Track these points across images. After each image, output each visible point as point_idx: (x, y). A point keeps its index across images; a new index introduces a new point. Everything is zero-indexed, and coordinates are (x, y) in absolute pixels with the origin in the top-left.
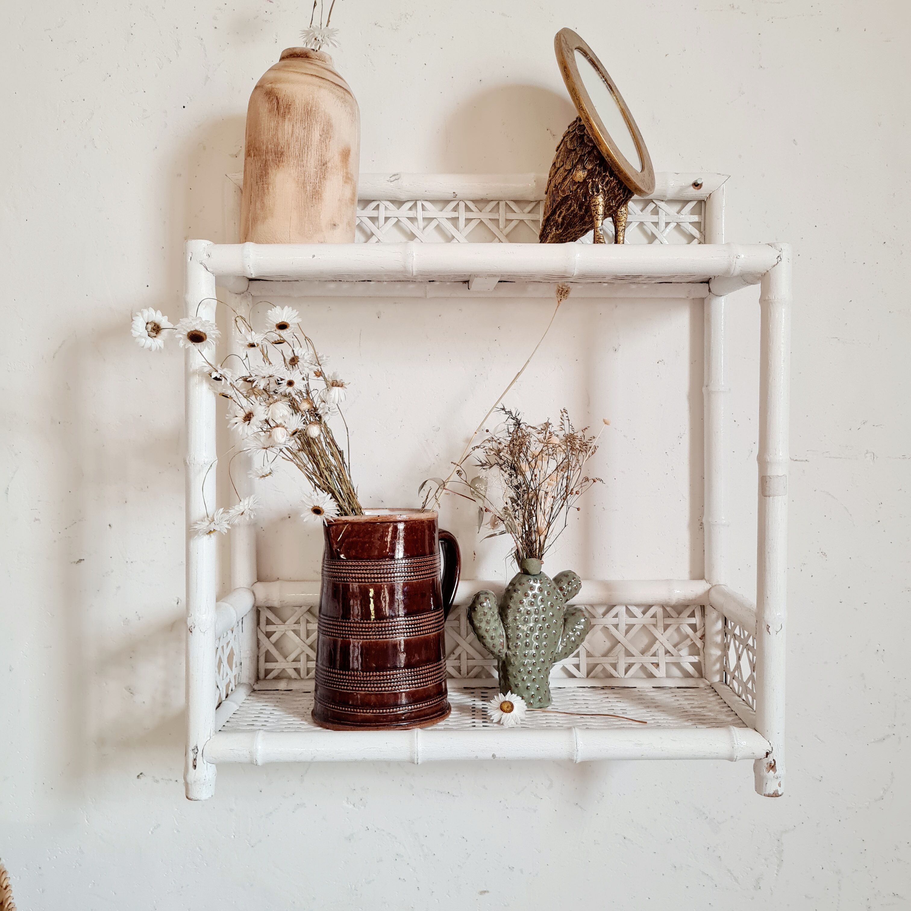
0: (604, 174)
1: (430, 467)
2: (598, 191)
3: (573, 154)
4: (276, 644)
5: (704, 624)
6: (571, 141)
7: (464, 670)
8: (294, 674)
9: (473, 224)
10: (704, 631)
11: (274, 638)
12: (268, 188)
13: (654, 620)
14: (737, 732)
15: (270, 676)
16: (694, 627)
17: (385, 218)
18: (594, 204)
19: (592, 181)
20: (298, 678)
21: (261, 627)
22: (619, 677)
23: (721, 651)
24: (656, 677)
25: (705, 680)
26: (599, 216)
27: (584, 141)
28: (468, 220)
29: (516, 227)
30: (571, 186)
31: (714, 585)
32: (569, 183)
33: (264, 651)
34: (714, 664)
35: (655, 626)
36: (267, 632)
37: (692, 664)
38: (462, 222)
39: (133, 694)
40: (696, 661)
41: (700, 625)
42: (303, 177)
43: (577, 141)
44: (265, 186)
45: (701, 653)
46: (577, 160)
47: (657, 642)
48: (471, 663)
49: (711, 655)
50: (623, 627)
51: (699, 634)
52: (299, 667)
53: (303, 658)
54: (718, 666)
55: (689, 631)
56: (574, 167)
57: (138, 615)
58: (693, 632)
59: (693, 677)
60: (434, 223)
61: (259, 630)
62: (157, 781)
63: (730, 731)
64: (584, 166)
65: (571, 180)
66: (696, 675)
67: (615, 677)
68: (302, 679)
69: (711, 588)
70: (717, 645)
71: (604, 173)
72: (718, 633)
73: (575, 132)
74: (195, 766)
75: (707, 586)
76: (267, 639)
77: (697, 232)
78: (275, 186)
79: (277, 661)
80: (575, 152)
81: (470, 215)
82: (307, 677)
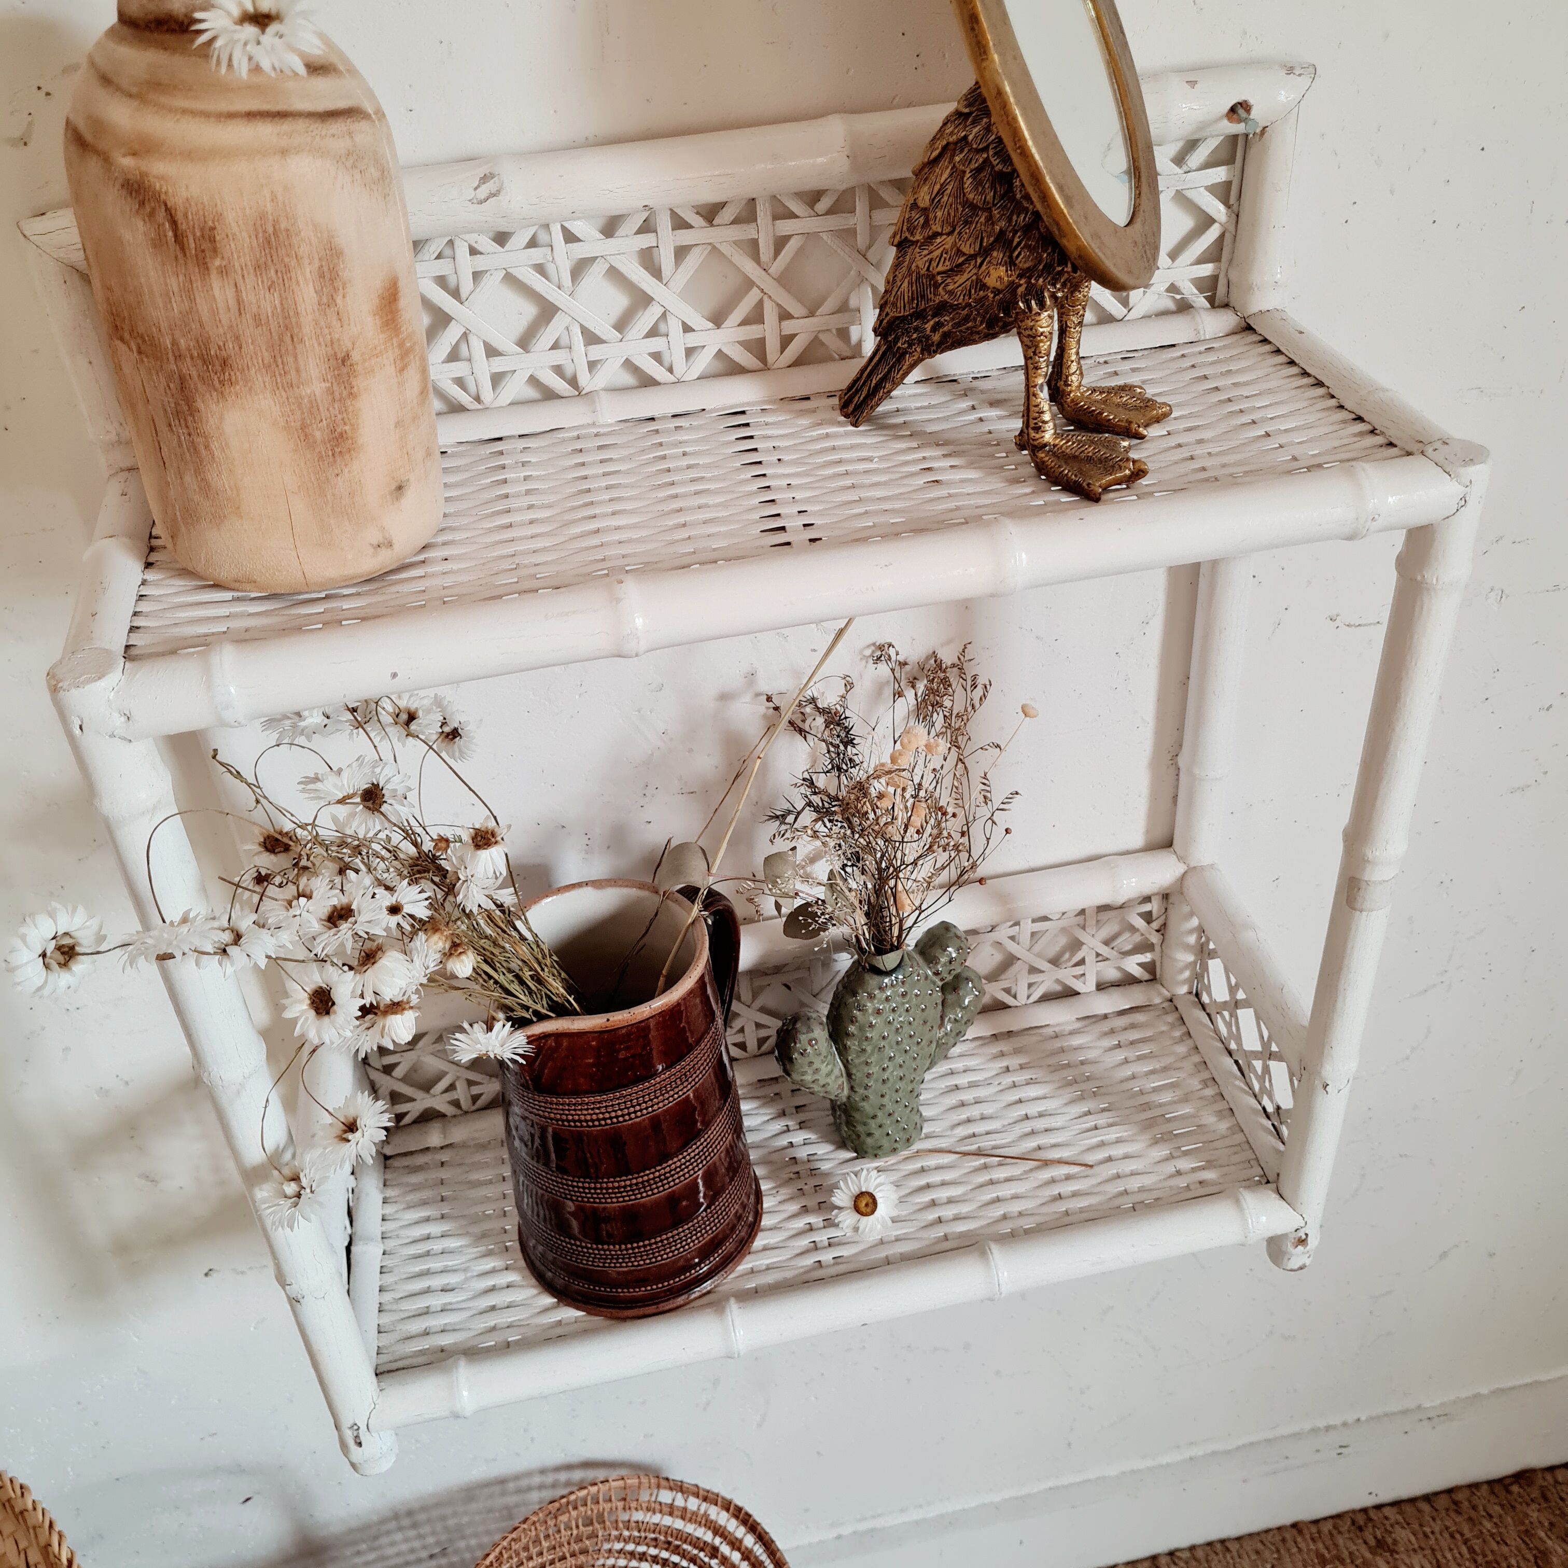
0: (1060, 268)
1: (652, 754)
2: (1042, 306)
3: (982, 220)
4: (405, 1079)
5: (1166, 909)
6: (974, 177)
7: (752, 1045)
8: (449, 1110)
9: (693, 260)
10: (1166, 920)
11: (398, 1072)
12: (207, 447)
13: (1080, 919)
14: (1250, 1199)
15: (407, 1120)
16: (1148, 917)
17: (473, 273)
18: (1030, 333)
19: (1029, 282)
20: (459, 1112)
21: (372, 1064)
22: (1018, 1004)
23: (1196, 955)
24: (1079, 994)
25: (1161, 987)
26: (1041, 360)
27: (1015, 195)
28: (681, 252)
29: (800, 251)
30: (973, 291)
31: (1192, 865)
32: (968, 283)
33: (387, 1093)
34: (1181, 971)
35: (1084, 928)
36: (384, 1067)
37: (1139, 964)
38: (666, 258)
39: (156, 1182)
40: (1148, 960)
41: (1159, 910)
42: (299, 413)
43: (993, 187)
44: (199, 440)
45: (1157, 948)
46: (992, 239)
47: (1084, 947)
48: (763, 1033)
49: (1176, 960)
50: (1025, 938)
51: (1155, 925)
52: (456, 1097)
53: (461, 1086)
54: (1187, 974)
55: (1140, 923)
56: (985, 252)
57: (122, 1079)
58: (1146, 924)
59: (1141, 982)
60: (599, 269)
61: (369, 1069)
62: (242, 1273)
63: (1237, 1201)
64: (1010, 257)
65: (974, 278)
66: (1146, 976)
67: (1010, 1007)
68: (466, 1113)
69: (1186, 872)
70: (1187, 947)
71: (1059, 266)
72: (1191, 932)
73: (985, 155)
74: (360, 1444)
75: (1181, 869)
76: (388, 1078)
77: (1222, 207)
78: (227, 444)
79: (414, 1100)
80: (985, 214)
81: (685, 237)
82: (474, 1108)
